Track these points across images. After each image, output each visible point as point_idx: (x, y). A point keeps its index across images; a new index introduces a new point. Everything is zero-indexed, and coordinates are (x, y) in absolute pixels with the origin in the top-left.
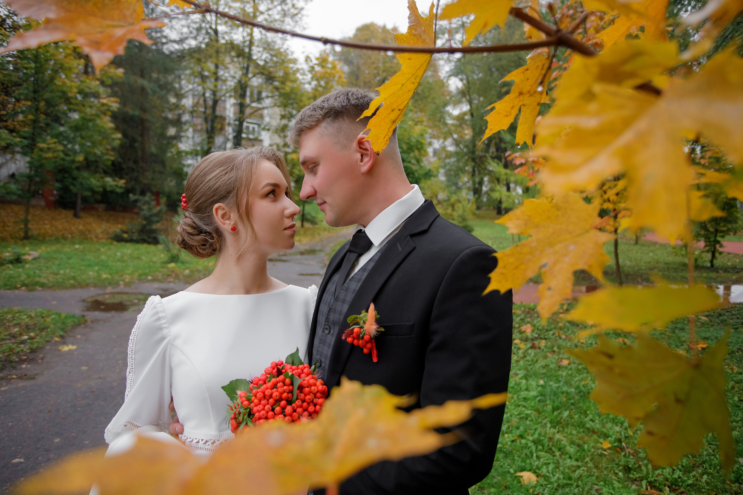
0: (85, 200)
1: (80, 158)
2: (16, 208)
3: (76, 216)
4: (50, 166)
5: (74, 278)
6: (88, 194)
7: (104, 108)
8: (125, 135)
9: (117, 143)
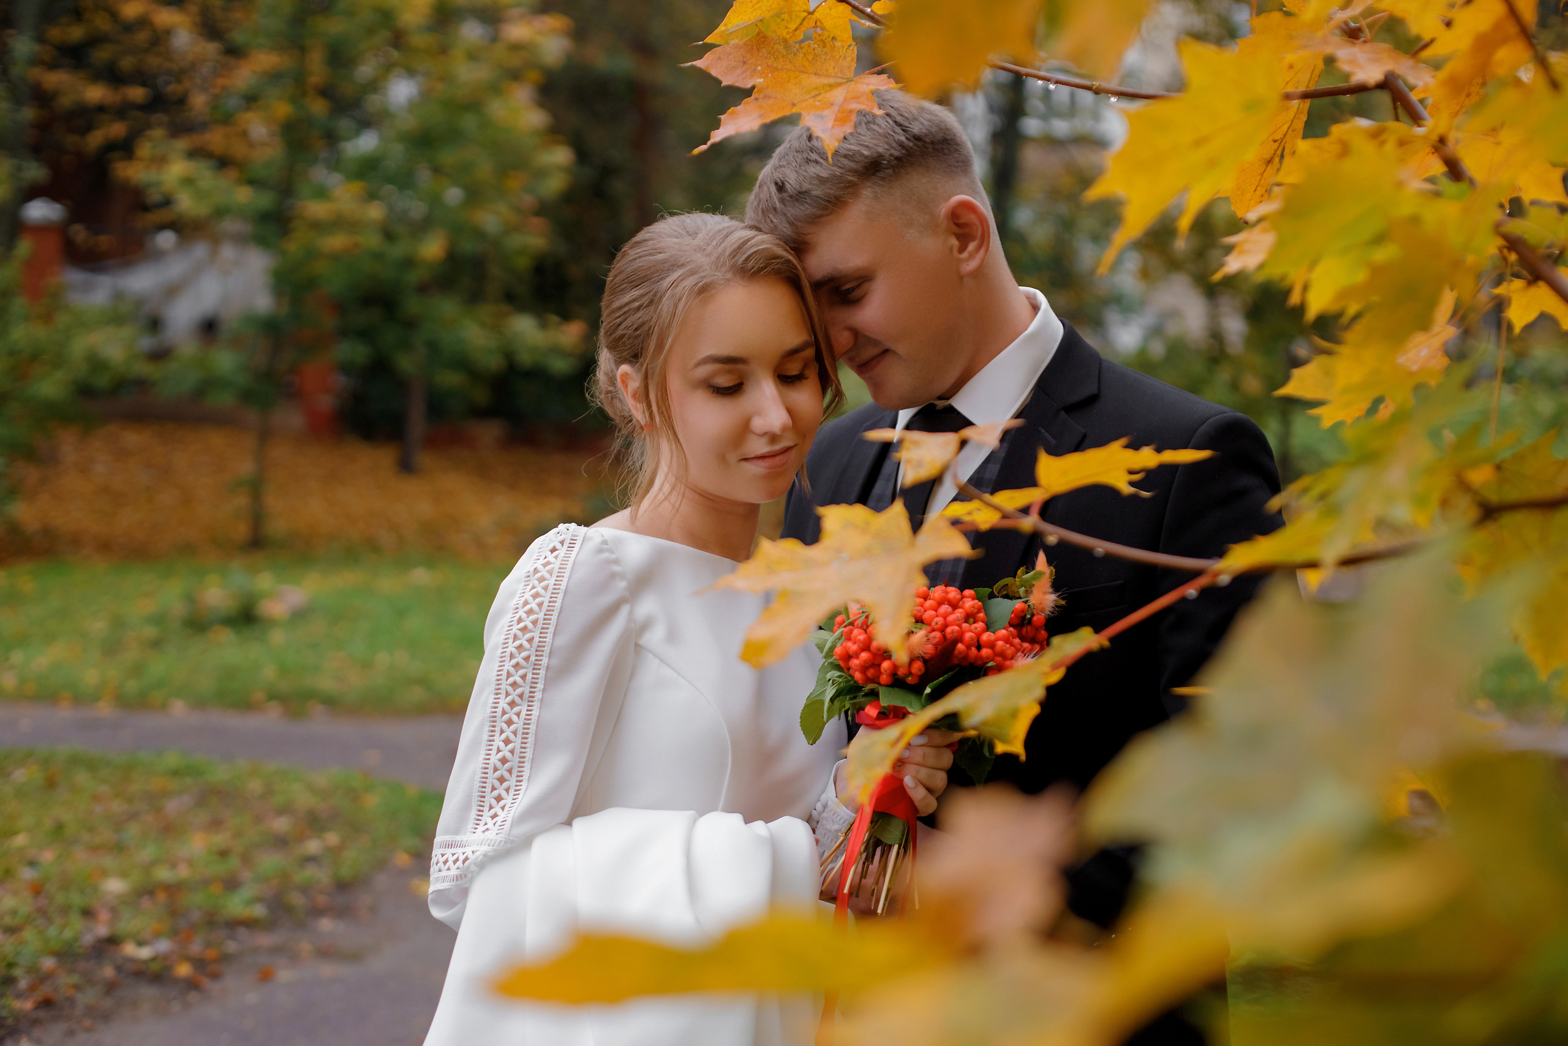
0: (437, 407)
1: (433, 248)
2: (217, 439)
3: (406, 466)
4: (334, 282)
5: (423, 681)
6: (450, 379)
7: (515, 61)
8: (582, 154)
9: (554, 185)
